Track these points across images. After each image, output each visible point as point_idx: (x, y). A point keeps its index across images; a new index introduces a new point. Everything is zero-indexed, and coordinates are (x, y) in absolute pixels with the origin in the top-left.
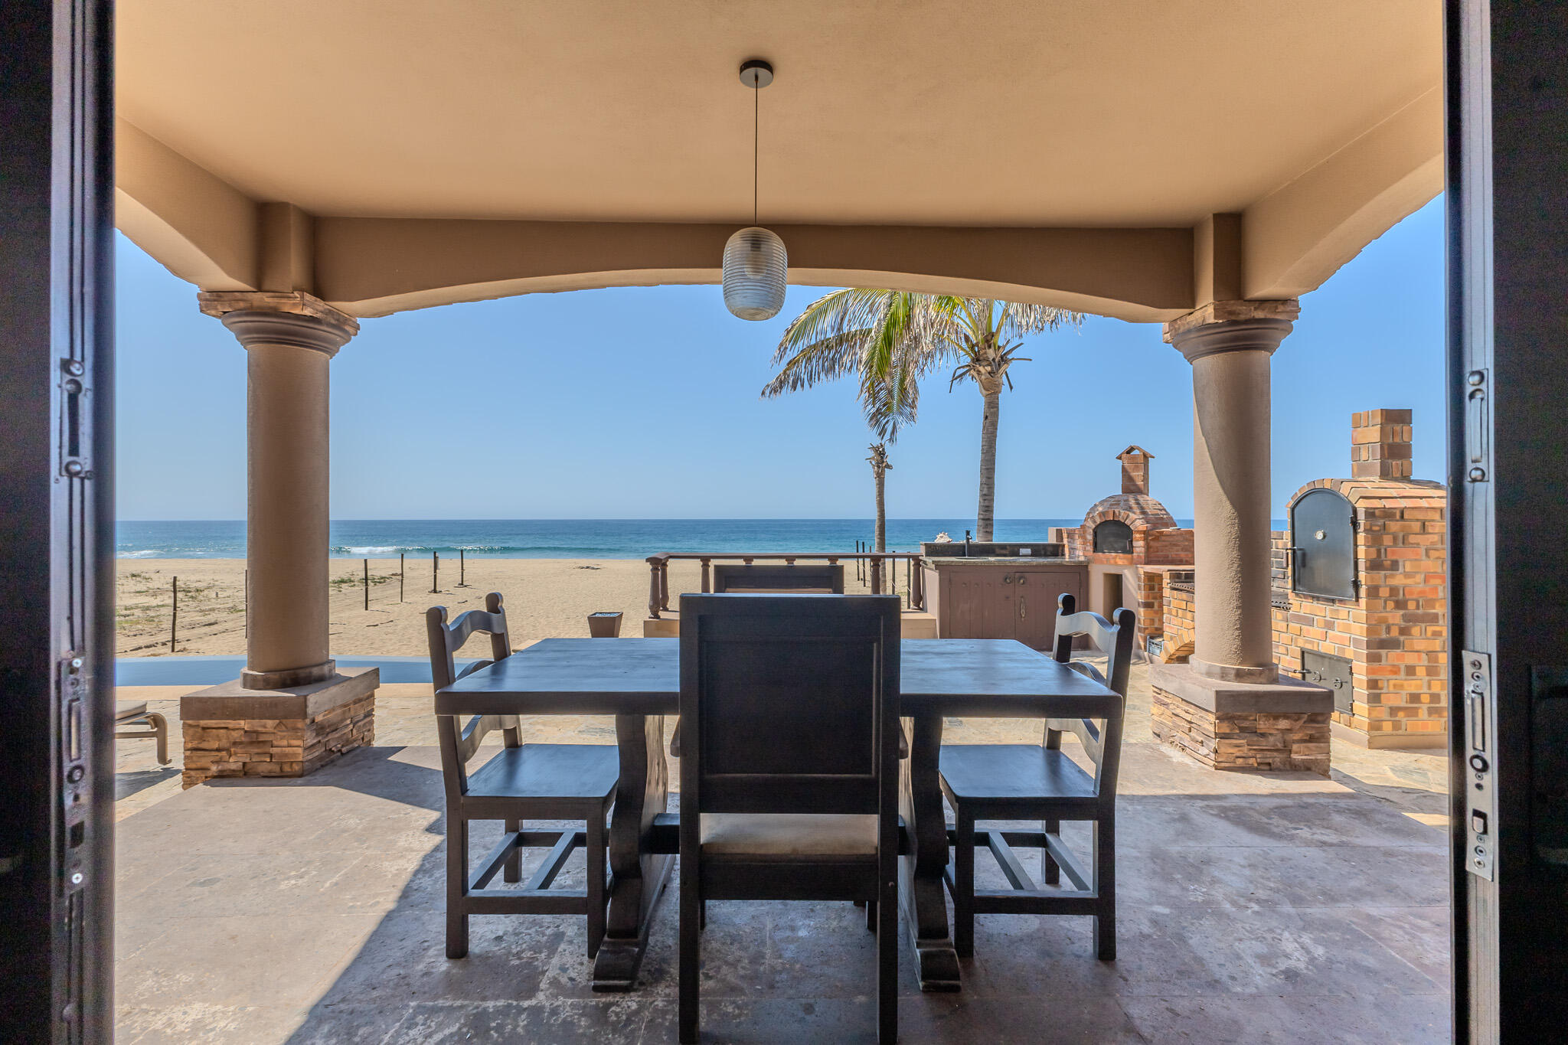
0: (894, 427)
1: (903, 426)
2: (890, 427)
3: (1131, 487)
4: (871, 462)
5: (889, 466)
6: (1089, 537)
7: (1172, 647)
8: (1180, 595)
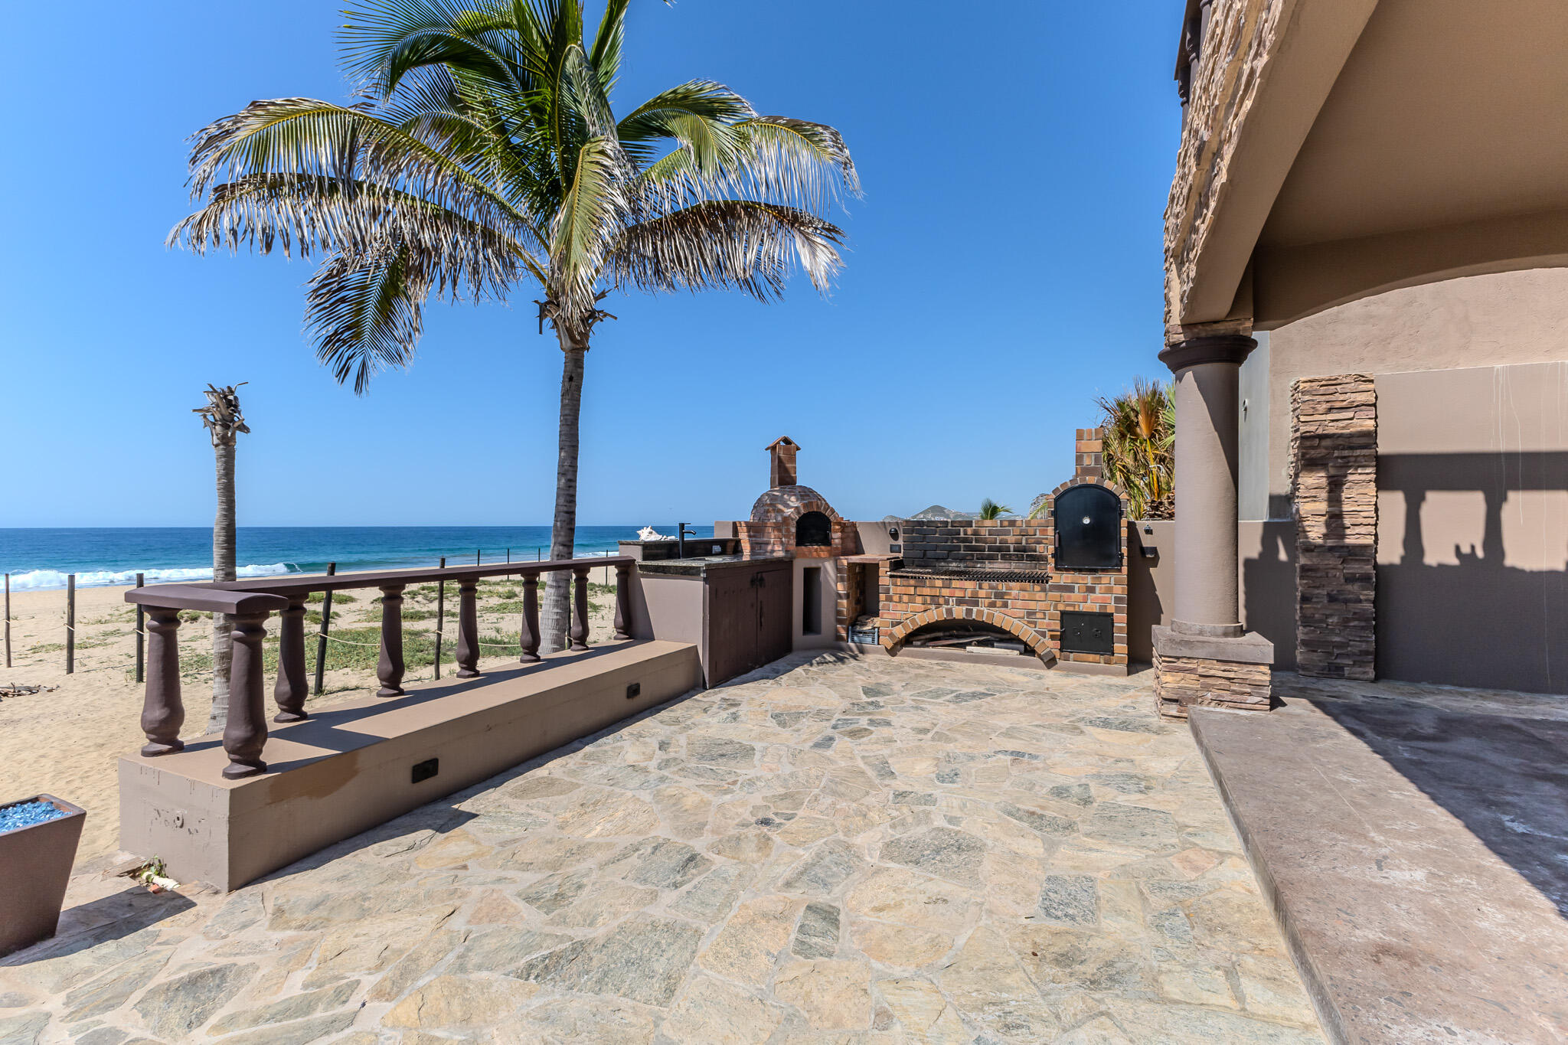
0: (364, 365)
1: (379, 367)
2: (355, 366)
3: (784, 477)
4: (205, 416)
5: (244, 428)
6: (793, 530)
7: (900, 632)
8: (905, 582)
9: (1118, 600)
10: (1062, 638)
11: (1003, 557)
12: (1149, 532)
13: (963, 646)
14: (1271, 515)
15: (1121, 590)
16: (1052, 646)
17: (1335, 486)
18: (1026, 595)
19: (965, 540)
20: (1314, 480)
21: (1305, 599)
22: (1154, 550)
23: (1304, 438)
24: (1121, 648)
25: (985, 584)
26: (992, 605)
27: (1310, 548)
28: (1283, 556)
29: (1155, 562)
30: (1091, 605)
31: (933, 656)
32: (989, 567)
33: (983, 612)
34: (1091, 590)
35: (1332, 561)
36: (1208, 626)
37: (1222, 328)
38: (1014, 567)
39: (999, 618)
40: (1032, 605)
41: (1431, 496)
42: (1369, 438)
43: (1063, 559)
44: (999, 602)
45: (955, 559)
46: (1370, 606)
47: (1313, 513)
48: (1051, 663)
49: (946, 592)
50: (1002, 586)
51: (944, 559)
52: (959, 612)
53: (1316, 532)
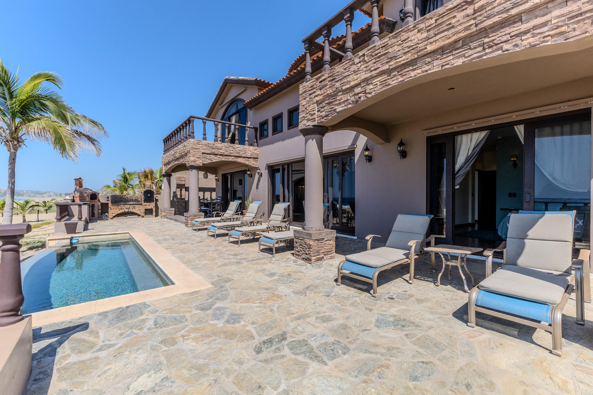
3: (80, 186)
6: (90, 197)
7: (114, 215)
8: (115, 206)
9: (154, 206)
10: (145, 213)
11: (132, 201)
12: (157, 197)
13: (127, 216)
14: (173, 194)
15: (154, 205)
16: (143, 214)
17: (181, 190)
18: (139, 207)
19: (124, 198)
20: (178, 190)
21: (177, 205)
22: (158, 199)
23: (177, 184)
24: (154, 213)
25: (131, 205)
26: (133, 209)
27: (178, 199)
28: (175, 200)
29: (158, 201)
30: (150, 208)
31: (121, 218)
32: (129, 203)
33: (131, 210)
34: (150, 205)
35: (180, 200)
36: (168, 207)
37: (169, 173)
38: (134, 203)
39: (134, 211)
40: (140, 208)
41: (205, 192)
42: (184, 185)
43: (145, 201)
44: (134, 208)
45: (122, 202)
46: (184, 206)
47: (178, 194)
48: (143, 217)
49: (123, 207)
50: (135, 206)
51: (120, 202)
52: (127, 210)
53: (179, 196)
